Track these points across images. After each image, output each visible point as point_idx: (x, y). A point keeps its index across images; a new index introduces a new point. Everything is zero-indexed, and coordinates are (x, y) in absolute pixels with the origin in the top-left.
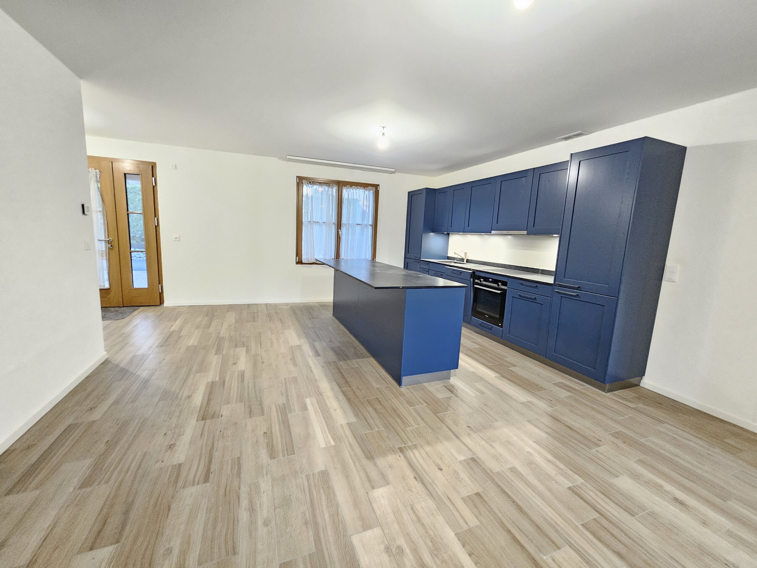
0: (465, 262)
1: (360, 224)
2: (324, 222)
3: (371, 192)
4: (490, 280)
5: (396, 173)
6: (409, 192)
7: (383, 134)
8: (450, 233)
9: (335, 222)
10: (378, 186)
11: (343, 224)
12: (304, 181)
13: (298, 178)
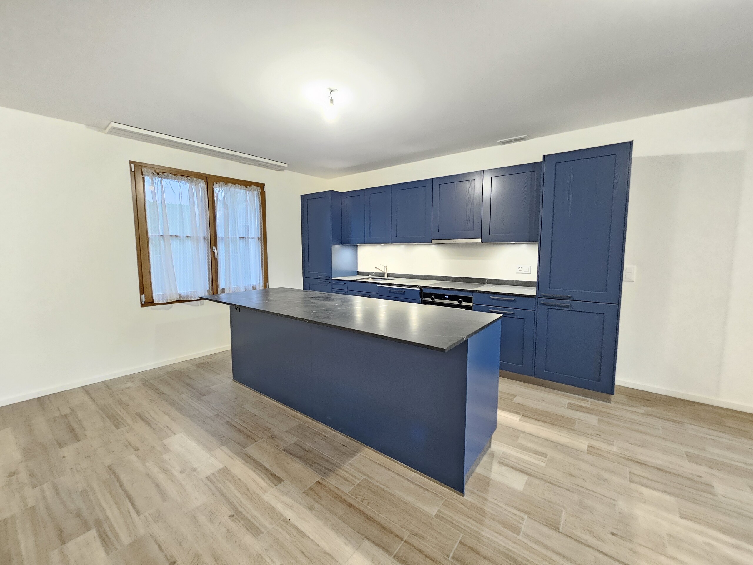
0: (386, 277)
1: (243, 238)
2: (187, 236)
3: (256, 193)
4: (446, 296)
5: (284, 170)
6: (302, 196)
7: (332, 100)
8: (358, 245)
9: (206, 236)
10: (264, 186)
11: (219, 238)
12: (145, 170)
13: (132, 165)
